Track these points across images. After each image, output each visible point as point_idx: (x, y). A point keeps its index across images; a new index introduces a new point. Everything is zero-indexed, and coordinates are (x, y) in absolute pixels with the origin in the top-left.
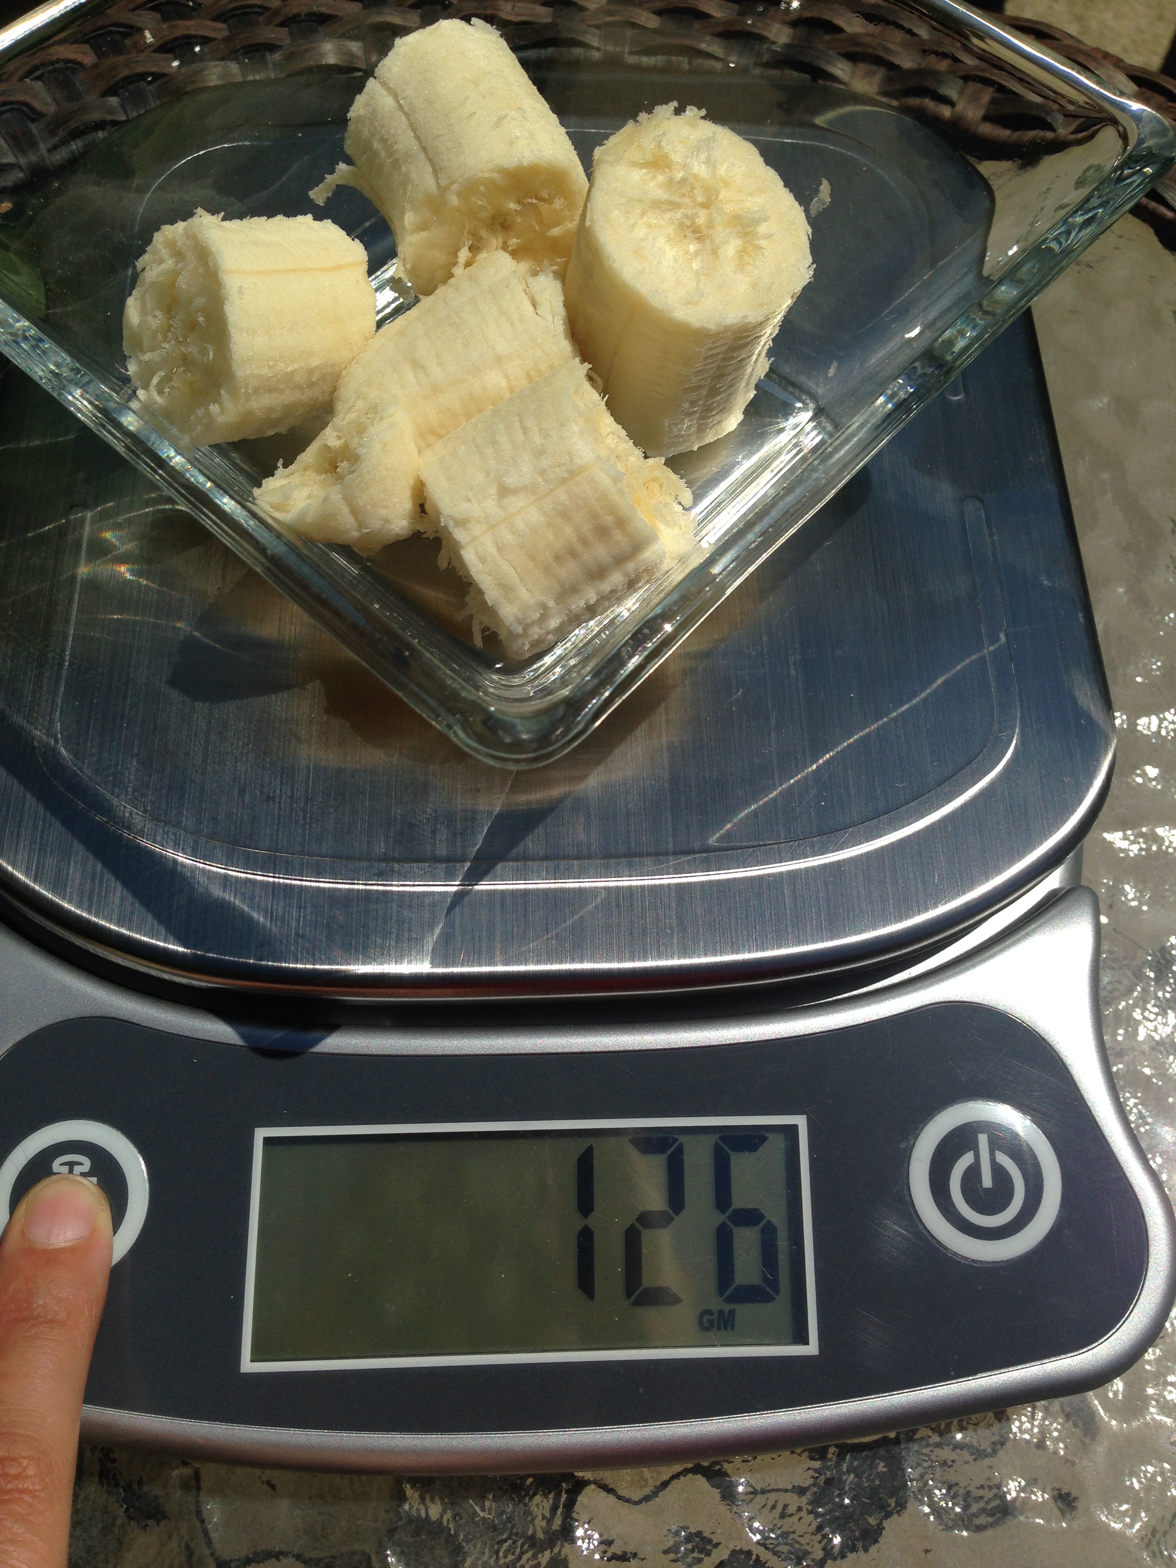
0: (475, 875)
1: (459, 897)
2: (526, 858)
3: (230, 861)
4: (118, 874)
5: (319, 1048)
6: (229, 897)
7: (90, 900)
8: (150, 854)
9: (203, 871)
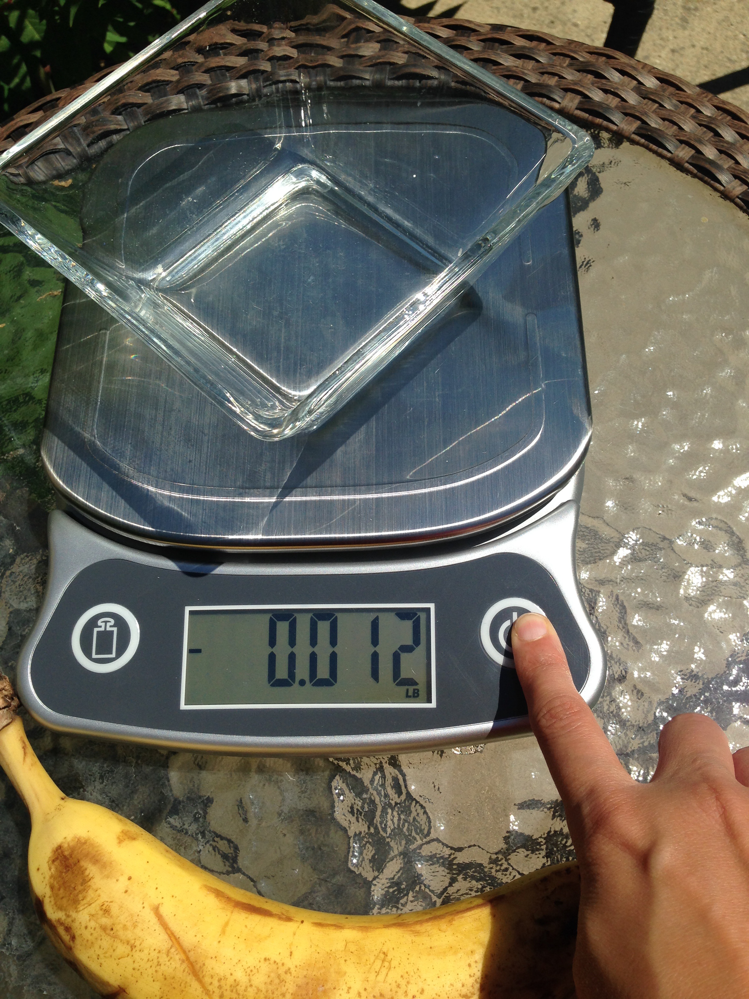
0: (283, 495)
1: (276, 504)
2: (306, 487)
3: (172, 489)
4: (122, 496)
5: (213, 572)
6: (172, 506)
7: (111, 508)
8: (137, 487)
9: (161, 494)
